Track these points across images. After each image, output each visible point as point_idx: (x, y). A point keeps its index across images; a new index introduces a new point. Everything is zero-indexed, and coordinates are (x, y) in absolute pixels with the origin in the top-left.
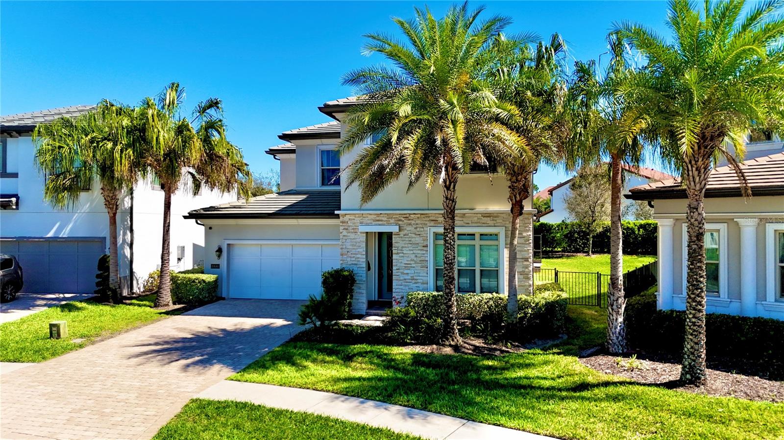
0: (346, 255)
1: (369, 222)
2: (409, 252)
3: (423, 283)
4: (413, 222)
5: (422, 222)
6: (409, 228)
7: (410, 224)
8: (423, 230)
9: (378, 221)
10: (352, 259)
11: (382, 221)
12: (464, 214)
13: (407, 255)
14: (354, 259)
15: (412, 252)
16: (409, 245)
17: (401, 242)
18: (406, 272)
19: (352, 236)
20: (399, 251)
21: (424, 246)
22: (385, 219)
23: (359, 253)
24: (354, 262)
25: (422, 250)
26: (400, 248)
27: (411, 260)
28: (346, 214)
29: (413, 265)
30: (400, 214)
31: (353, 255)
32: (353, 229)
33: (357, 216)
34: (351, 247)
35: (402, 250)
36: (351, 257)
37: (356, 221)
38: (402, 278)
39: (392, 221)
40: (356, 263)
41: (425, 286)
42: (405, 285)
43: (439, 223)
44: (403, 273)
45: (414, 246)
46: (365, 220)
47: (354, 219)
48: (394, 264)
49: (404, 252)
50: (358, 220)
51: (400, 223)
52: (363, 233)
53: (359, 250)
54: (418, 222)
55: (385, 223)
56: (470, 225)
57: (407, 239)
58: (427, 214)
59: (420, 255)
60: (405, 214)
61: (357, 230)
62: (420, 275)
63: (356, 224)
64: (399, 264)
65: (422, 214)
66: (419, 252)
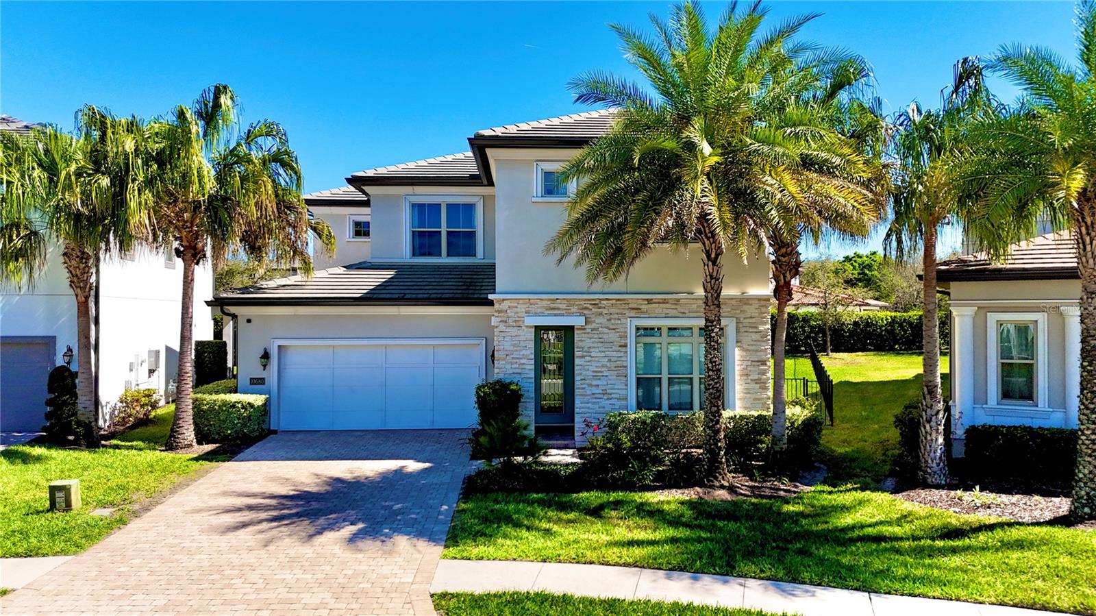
0: (504, 359)
1: (539, 310)
2: (599, 354)
3: (619, 399)
4: (605, 311)
5: (619, 311)
6: (599, 320)
7: (601, 314)
8: (619, 322)
9: (554, 309)
10: (514, 366)
11: (559, 309)
12: (678, 300)
13: (597, 359)
14: (517, 366)
15: (603, 354)
16: (600, 345)
17: (589, 340)
18: (595, 383)
19: (514, 331)
20: (585, 354)
21: (620, 346)
22: (564, 306)
23: (524, 357)
24: (517, 371)
25: (619, 351)
26: (586, 349)
27: (603, 366)
28: (504, 300)
29: (605, 374)
30: (586, 300)
31: (515, 361)
32: (515, 321)
33: (521, 302)
34: (511, 348)
35: (589, 352)
36: (512, 364)
37: (519, 310)
38: (589, 393)
39: (574, 309)
40: (519, 371)
41: (624, 402)
42: (594, 403)
43: (643, 313)
44: (590, 385)
45: (606, 345)
46: (533, 309)
47: (516, 307)
48: (576, 372)
49: (593, 354)
50: (522, 308)
51: (586, 312)
52: (531, 327)
53: (524, 352)
54: (612, 311)
55: (564, 312)
56: (687, 315)
57: (596, 336)
58: (625, 300)
59: (616, 359)
60: (593, 300)
61: (521, 323)
62: (616, 387)
63: (520, 315)
64: (584, 373)
65: (619, 300)
66: (614, 354)
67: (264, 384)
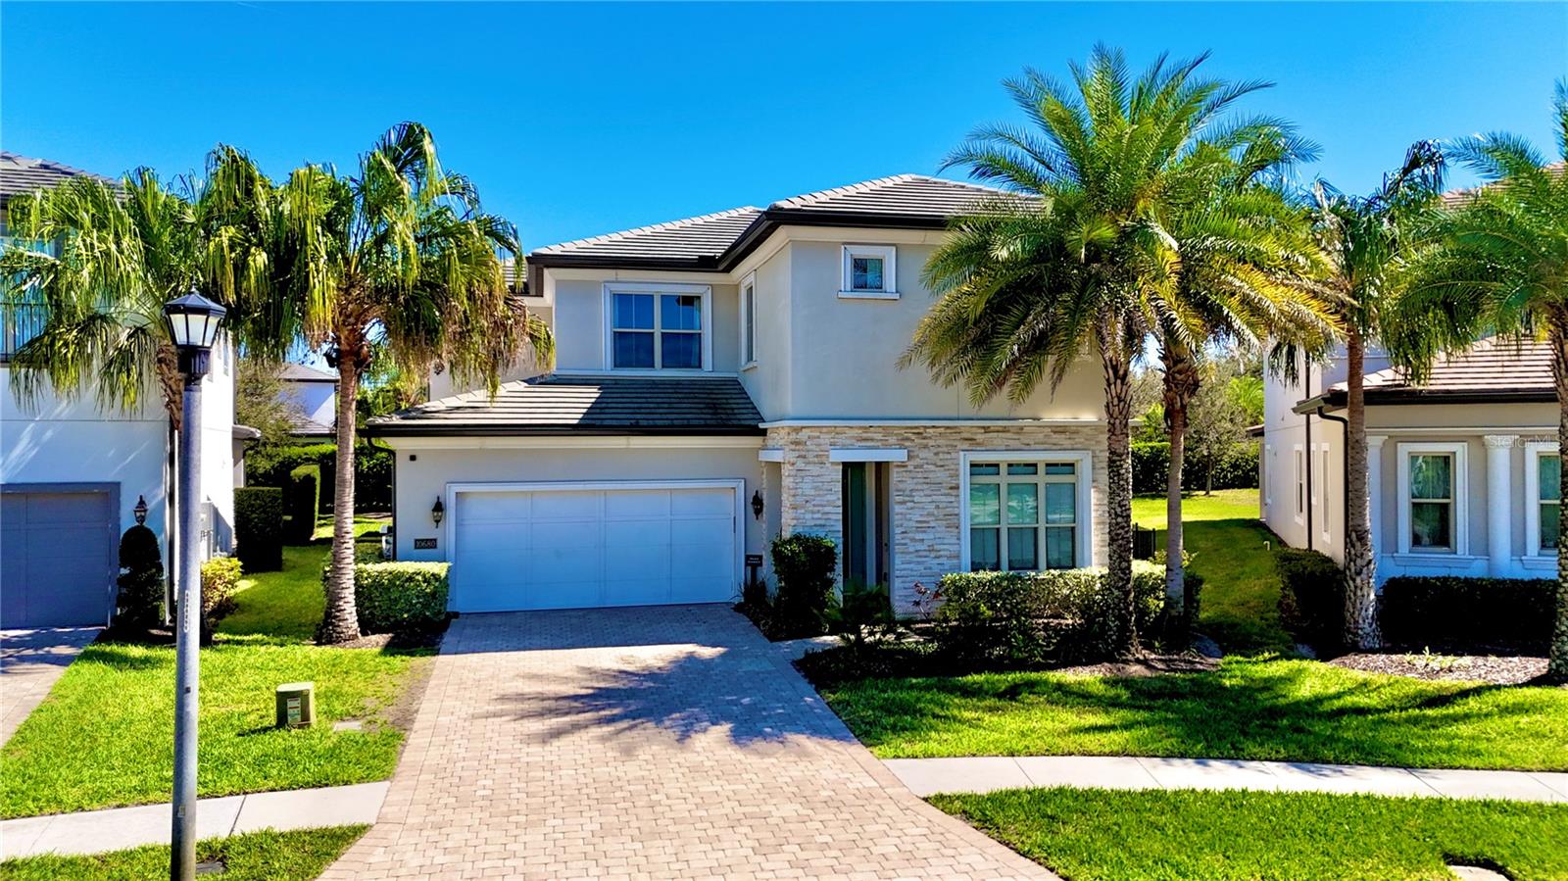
0: (802, 507)
1: (848, 442)
2: (924, 499)
3: (949, 557)
4: (931, 443)
5: (948, 443)
6: (924, 454)
7: (926, 447)
8: (949, 457)
9: (866, 440)
10: (816, 516)
11: (872, 440)
12: (1022, 428)
13: (921, 505)
14: (819, 516)
15: (929, 499)
16: (925, 486)
17: (909, 481)
18: (919, 536)
19: (815, 470)
20: (907, 499)
21: (951, 488)
22: (879, 436)
23: (830, 503)
24: (819, 522)
25: (948, 494)
26: (907, 493)
27: (928, 515)
28: (803, 428)
29: (932, 524)
30: (907, 428)
31: (816, 509)
32: (817, 456)
33: (824, 430)
34: (813, 493)
35: (911, 496)
36: (813, 512)
37: (821, 441)
38: (911, 549)
39: (892, 440)
40: (822, 522)
41: (955, 561)
42: (919, 563)
43: (978, 444)
44: (913, 540)
45: (933, 487)
46: (840, 440)
47: (819, 437)
48: (892, 523)
49: (916, 499)
50: (826, 439)
51: (907, 444)
52: (837, 464)
53: (829, 497)
54: (941, 442)
55: (879, 444)
56: (1033, 447)
57: (920, 475)
58: (956, 427)
59: (944, 505)
60: (916, 428)
61: (824, 459)
62: (946, 541)
63: (822, 448)
64: (906, 524)
65: (948, 428)
66: (943, 498)
67: (435, 547)
